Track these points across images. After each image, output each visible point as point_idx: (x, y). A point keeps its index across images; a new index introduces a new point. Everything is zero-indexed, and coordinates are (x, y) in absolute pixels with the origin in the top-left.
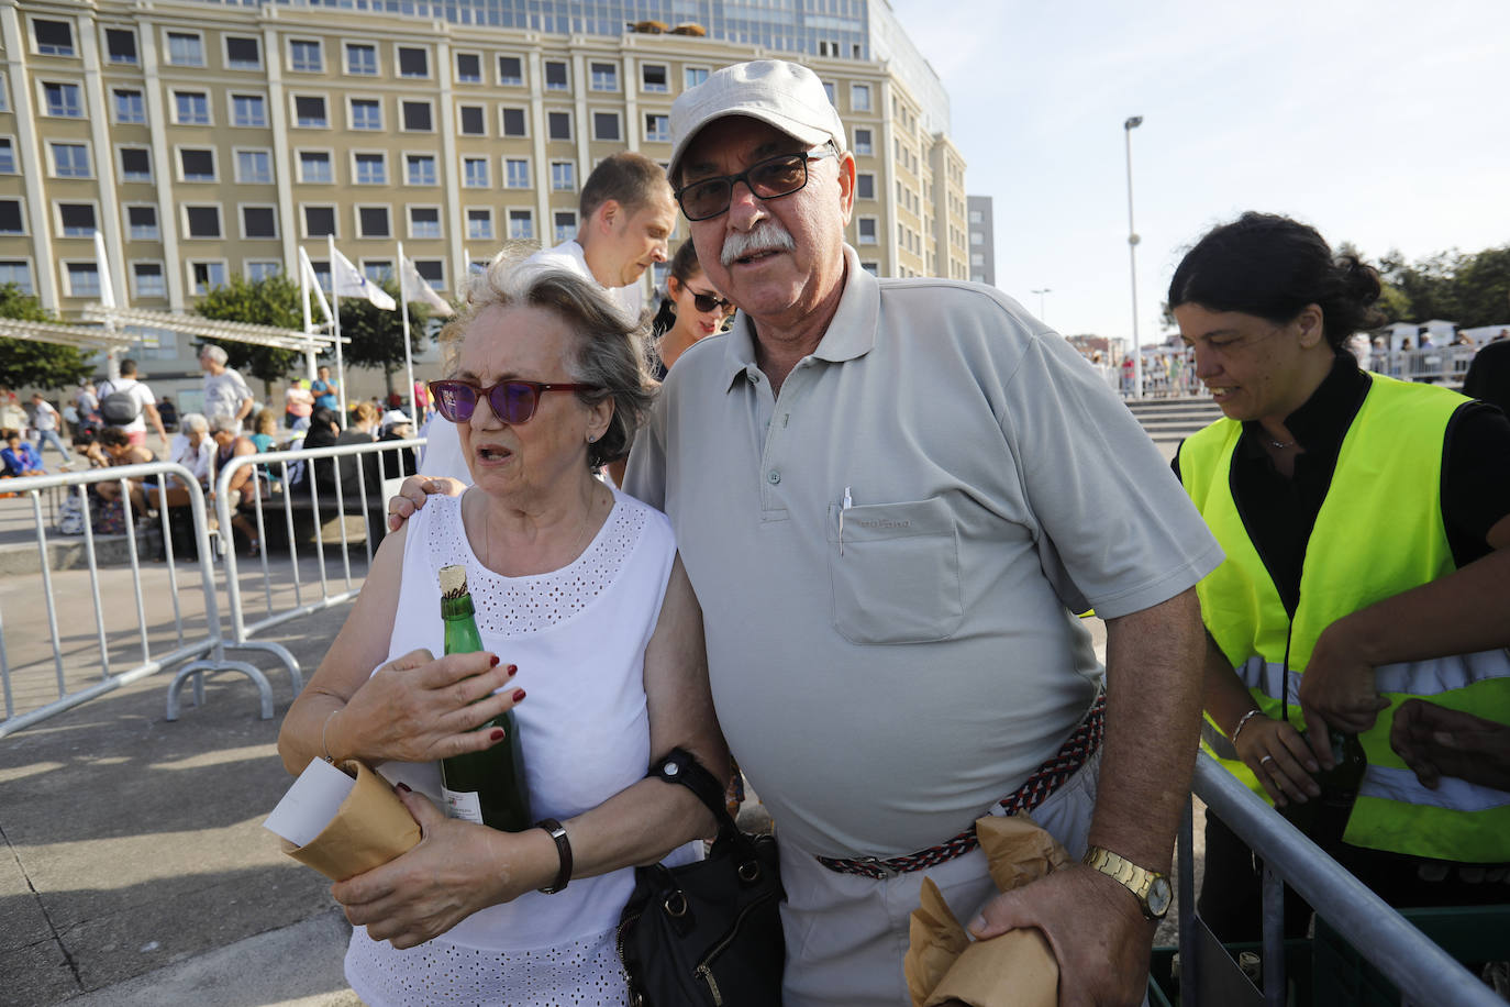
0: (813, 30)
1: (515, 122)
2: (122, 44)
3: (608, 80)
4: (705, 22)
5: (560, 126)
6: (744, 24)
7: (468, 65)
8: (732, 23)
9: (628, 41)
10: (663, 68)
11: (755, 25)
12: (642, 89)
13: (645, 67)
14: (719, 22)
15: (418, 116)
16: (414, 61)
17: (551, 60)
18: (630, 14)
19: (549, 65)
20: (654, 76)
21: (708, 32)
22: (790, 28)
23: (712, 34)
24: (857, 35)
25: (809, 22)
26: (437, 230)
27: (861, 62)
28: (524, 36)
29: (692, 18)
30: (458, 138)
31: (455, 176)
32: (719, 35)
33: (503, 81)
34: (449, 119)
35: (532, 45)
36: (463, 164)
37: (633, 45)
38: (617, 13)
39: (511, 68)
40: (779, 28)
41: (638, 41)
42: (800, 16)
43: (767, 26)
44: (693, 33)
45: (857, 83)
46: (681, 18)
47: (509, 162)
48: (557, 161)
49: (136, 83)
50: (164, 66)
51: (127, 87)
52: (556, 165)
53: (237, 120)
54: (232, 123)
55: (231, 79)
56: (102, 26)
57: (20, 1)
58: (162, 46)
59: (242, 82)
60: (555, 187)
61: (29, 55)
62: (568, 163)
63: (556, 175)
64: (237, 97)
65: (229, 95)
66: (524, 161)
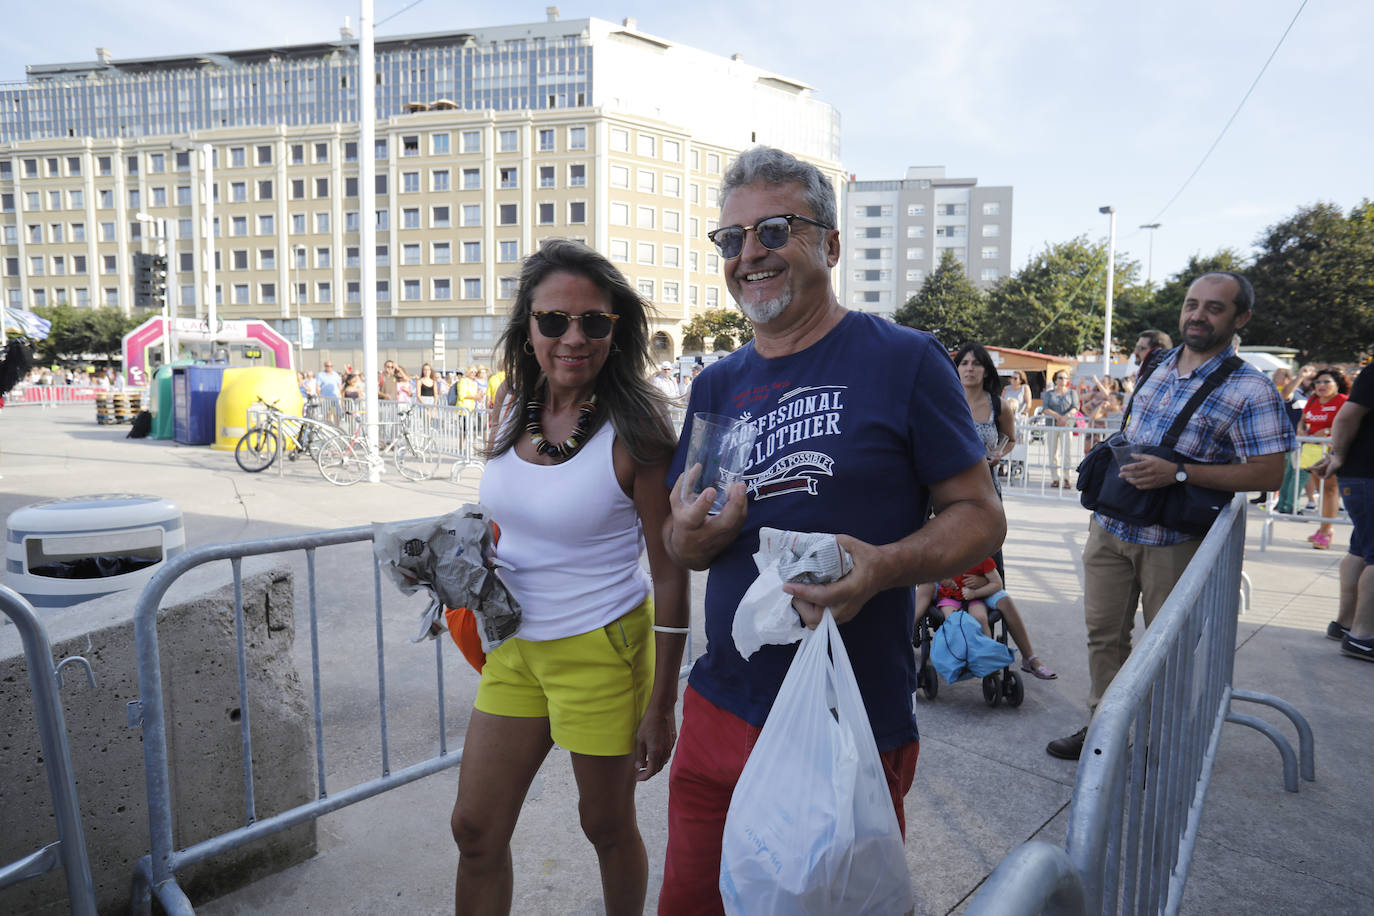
0: (543, 88)
1: (323, 186)
2: (133, 164)
3: (382, 150)
4: (458, 96)
5: (352, 187)
6: (487, 92)
7: (298, 153)
8: (478, 93)
9: (393, 121)
10: (416, 138)
11: (496, 91)
12: (402, 154)
13: (405, 138)
14: (469, 94)
15: (267, 189)
16: (265, 154)
17: (348, 142)
18: (405, 98)
19: (348, 145)
20: (411, 144)
21: (460, 103)
22: (524, 89)
23: (463, 104)
24: (581, 85)
25: (540, 82)
26: (273, 263)
27: (585, 108)
28: (329, 128)
29: (449, 96)
30: (289, 201)
31: (286, 225)
32: (469, 106)
33: (319, 160)
34: (284, 190)
35: (334, 133)
36: (291, 218)
37: (396, 124)
38: (396, 100)
39: (322, 151)
40: (515, 91)
41: (399, 121)
42: (533, 79)
43: (505, 91)
44: (449, 107)
45: (573, 127)
46: (440, 96)
47: (318, 215)
48: (349, 212)
49: (137, 185)
50: (147, 175)
51: (133, 188)
52: (349, 215)
53: (180, 202)
54: (176, 203)
55: (176, 177)
56: (125, 156)
57: (92, 149)
58: (146, 163)
59: (181, 179)
60: (348, 230)
61: (95, 177)
62: (356, 213)
63: (349, 222)
64: (180, 188)
65: (175, 188)
66: (327, 214)
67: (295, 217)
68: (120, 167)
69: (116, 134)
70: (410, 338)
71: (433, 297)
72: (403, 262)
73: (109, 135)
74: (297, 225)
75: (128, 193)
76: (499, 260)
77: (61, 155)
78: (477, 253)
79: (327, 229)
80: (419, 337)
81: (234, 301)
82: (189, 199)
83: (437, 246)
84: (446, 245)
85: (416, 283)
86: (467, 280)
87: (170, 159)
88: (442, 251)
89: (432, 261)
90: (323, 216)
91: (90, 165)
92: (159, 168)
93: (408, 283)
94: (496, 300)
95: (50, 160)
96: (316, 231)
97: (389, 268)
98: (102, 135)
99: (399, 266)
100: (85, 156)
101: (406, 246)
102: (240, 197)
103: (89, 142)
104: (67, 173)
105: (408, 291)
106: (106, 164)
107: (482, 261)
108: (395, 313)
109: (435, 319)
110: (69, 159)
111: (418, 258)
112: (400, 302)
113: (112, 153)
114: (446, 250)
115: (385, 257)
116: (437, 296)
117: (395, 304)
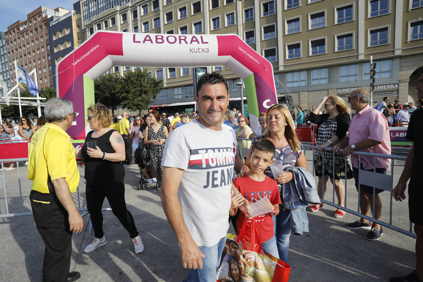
15: (197, 7)
30: (210, 11)
36: (212, 21)
47: (227, 15)
48: (246, 9)
49: (137, 24)
50: (141, 17)
51: (136, 26)
52: (246, 11)
53: (155, 27)
54: (153, 28)
55: (153, 14)
56: (132, 11)
57: (119, 11)
58: (141, 11)
59: (155, 14)
60: (247, 20)
61: (121, 25)
62: (252, 9)
63: (247, 16)
64: (155, 20)
65: (153, 20)
66: (233, 13)
67: (214, 20)
68: (130, 16)
69: (129, 1)
70: (289, 85)
71: (311, 54)
72: (287, 33)
73: (126, 3)
74: (214, 25)
75: (133, 29)
76: (369, 16)
77: (108, 18)
78: (349, 14)
79: (233, 23)
80: (296, 85)
81: (182, 75)
82: (159, 25)
83: (313, 17)
84: (322, 15)
85: (297, 46)
86: (338, 37)
87: (150, 5)
88: (318, 20)
89: (310, 28)
90: (231, 16)
91: (119, 18)
92: (146, 12)
93: (290, 47)
94: (366, 47)
95: (105, 22)
96: (226, 25)
97: (277, 39)
98: (124, 4)
99: (284, 35)
100: (117, 15)
101: (289, 22)
102: (183, 16)
103: (118, 8)
104: (111, 26)
105: (289, 53)
106: (125, 17)
107: (354, 19)
108: (281, 69)
109: (309, 70)
110: (111, 19)
111: (299, 28)
112: (285, 60)
113: (127, 11)
114: (321, 18)
115: (273, 33)
116: (313, 53)
117: (281, 62)
